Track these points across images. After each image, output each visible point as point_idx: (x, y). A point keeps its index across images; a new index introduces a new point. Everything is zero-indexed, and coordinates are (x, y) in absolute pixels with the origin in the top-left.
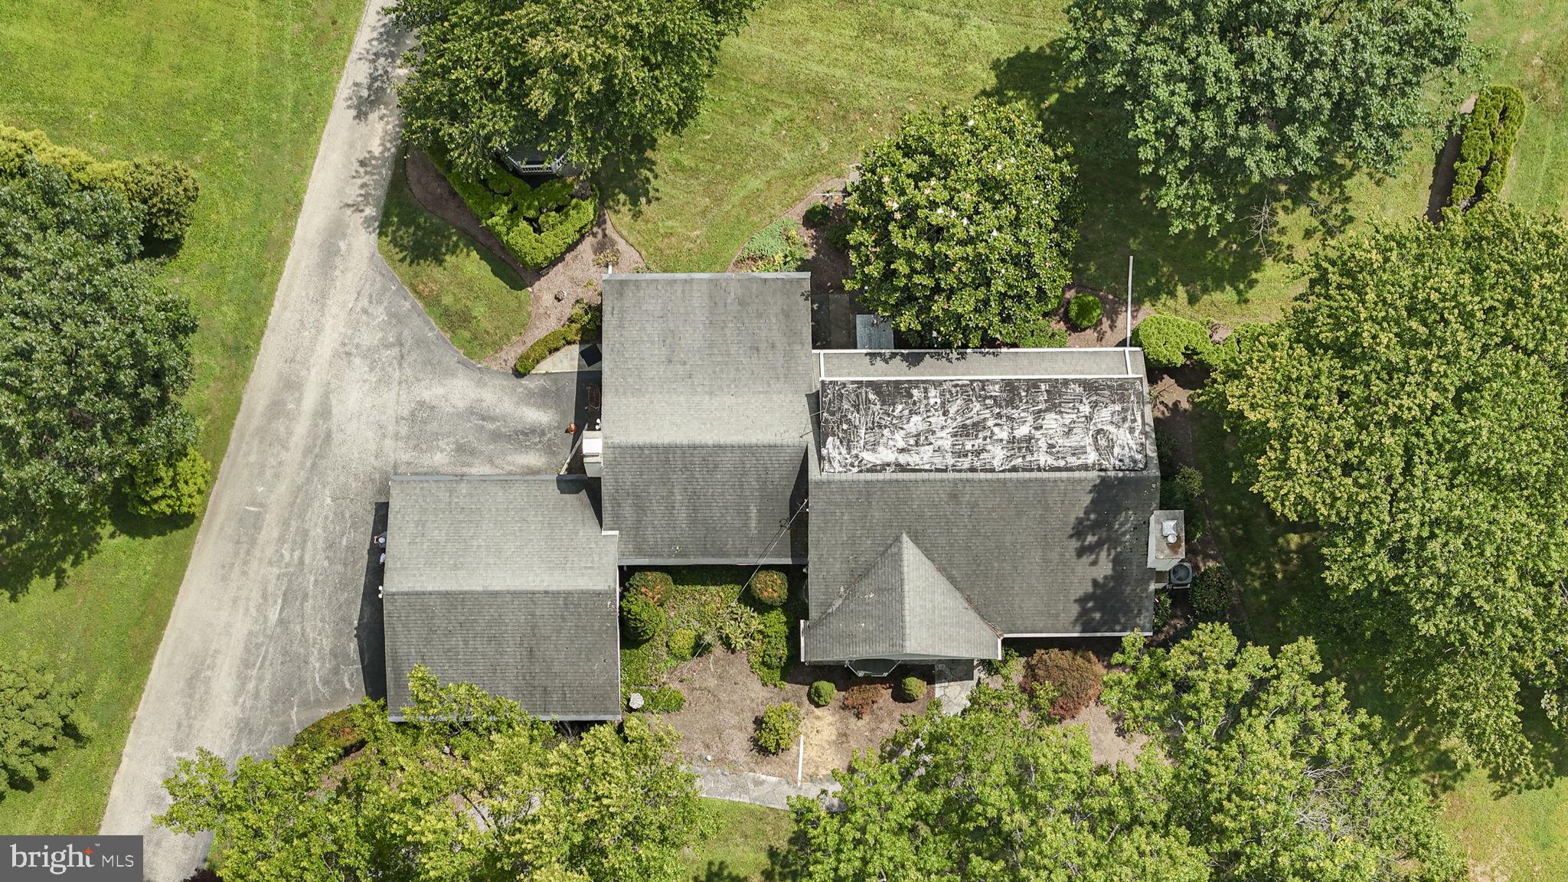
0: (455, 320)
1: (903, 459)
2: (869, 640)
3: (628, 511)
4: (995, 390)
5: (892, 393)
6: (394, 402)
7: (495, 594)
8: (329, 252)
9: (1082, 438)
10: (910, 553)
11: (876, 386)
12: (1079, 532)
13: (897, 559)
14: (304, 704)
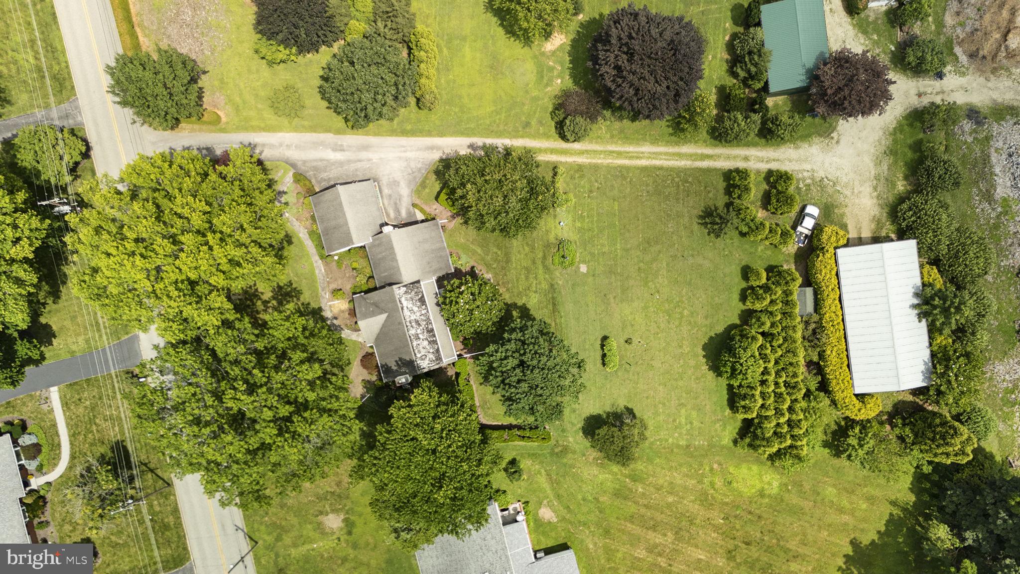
0: (423, 185)
1: (405, 308)
2: (360, 312)
3: (377, 242)
4: (430, 327)
5: (422, 301)
6: (398, 176)
7: (344, 214)
8: (432, 148)
9: (423, 352)
10: (384, 316)
11: (423, 296)
12: (400, 359)
13: (381, 313)
14: (315, 175)
